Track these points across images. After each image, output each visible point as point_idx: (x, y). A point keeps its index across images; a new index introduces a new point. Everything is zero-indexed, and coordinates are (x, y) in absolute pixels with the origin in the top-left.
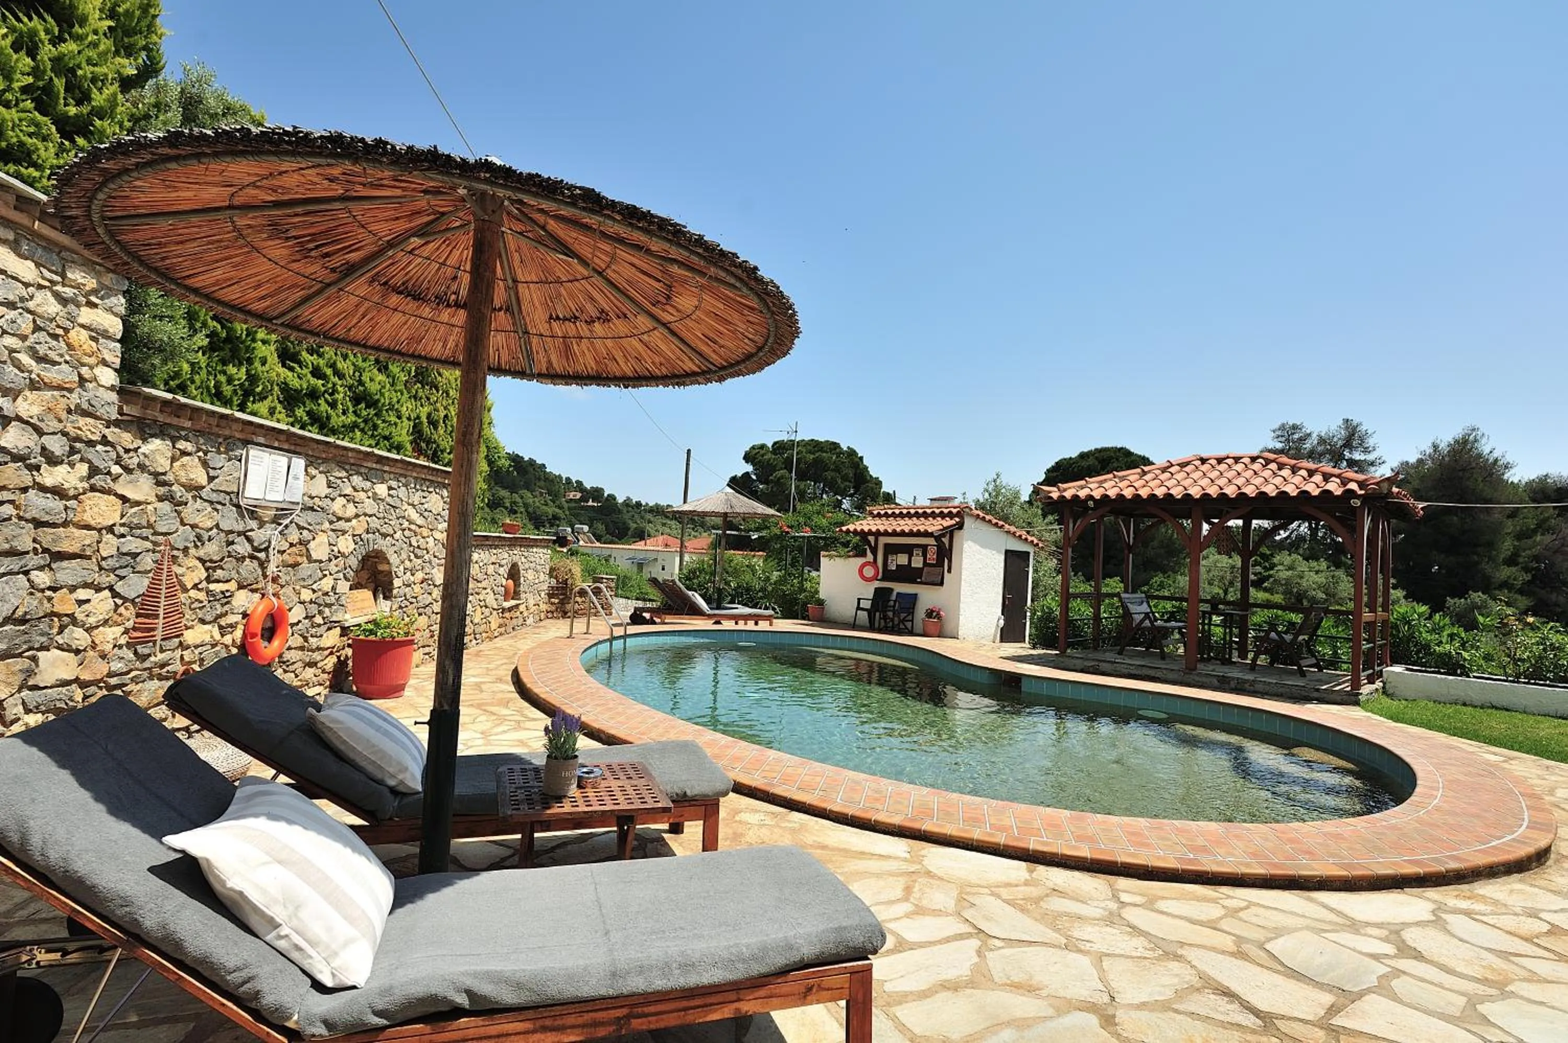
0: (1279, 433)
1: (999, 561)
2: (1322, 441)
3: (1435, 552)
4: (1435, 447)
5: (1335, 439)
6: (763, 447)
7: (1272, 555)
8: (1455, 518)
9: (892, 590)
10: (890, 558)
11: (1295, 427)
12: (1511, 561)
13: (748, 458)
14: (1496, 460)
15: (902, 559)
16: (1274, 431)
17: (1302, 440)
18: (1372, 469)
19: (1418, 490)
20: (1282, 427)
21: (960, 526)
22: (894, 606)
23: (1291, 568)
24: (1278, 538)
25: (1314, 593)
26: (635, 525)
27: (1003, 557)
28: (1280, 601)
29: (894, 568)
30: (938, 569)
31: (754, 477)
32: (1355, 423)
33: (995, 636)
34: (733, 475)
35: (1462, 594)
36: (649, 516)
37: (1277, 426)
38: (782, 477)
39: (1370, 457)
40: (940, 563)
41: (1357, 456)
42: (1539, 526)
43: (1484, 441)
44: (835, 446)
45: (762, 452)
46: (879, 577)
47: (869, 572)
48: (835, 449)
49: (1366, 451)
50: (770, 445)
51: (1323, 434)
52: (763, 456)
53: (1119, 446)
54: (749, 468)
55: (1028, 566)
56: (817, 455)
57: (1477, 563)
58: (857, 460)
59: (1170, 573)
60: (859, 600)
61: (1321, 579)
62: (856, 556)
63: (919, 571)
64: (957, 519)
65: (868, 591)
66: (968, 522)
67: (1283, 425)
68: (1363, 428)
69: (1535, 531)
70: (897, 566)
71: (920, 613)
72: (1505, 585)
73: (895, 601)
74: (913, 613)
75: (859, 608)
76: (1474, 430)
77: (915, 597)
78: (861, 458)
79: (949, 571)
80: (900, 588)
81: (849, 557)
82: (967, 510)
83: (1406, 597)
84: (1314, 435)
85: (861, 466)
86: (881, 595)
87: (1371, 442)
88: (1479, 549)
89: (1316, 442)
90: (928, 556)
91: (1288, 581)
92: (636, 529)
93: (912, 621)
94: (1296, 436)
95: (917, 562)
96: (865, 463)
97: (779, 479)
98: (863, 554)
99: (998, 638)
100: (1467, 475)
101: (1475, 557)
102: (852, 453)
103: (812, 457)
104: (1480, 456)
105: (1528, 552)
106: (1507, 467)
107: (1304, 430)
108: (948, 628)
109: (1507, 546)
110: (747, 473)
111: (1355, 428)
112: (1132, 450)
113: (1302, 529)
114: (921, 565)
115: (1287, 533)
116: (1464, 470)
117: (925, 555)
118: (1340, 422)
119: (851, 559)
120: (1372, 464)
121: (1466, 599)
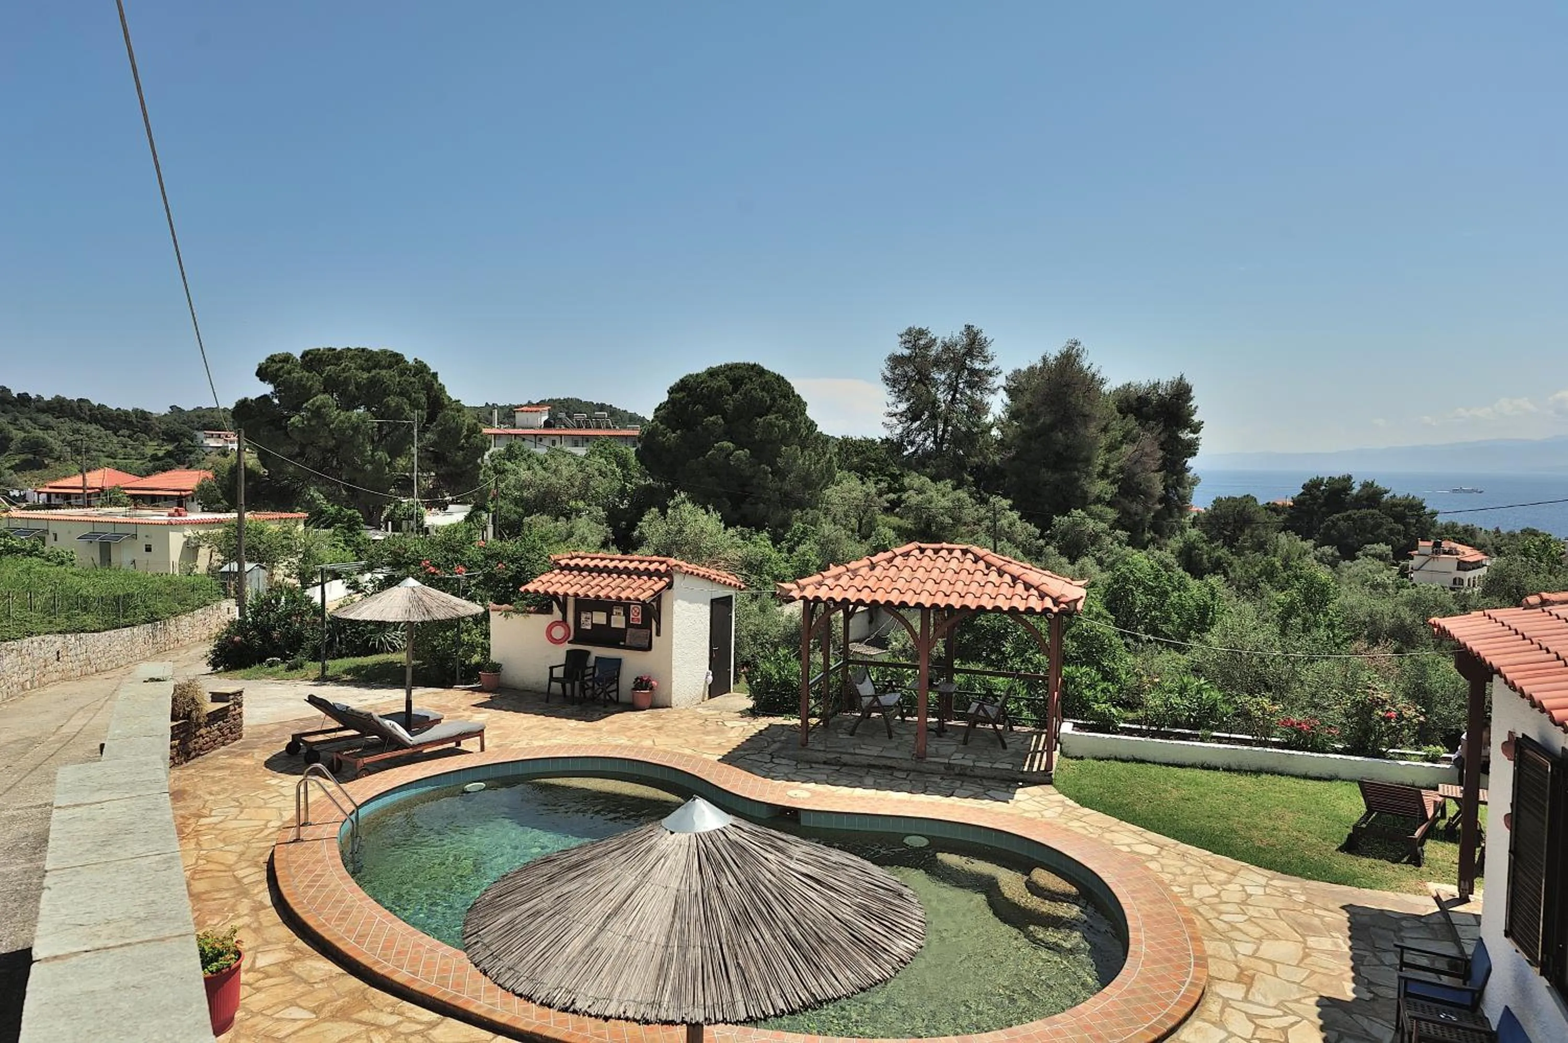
0: (906, 338)
1: (705, 611)
2: (946, 348)
3: (1044, 470)
4: (1044, 359)
5: (958, 347)
6: (287, 358)
7: (902, 475)
8: (1060, 434)
9: (588, 653)
10: (583, 616)
11: (922, 333)
12: (1103, 475)
13: (262, 374)
14: (1094, 375)
15: (600, 618)
16: (901, 336)
17: (928, 346)
18: (991, 379)
19: (1031, 405)
20: (909, 332)
21: (670, 586)
22: (593, 674)
23: (920, 491)
24: (905, 453)
25: (942, 518)
26: (22, 435)
27: (708, 608)
28: (910, 526)
29: (589, 627)
30: (645, 632)
31: (276, 401)
32: (975, 329)
33: (704, 695)
34: (241, 397)
35: (1065, 512)
36: (44, 418)
37: (904, 330)
38: (324, 405)
39: (989, 367)
40: (646, 625)
41: (978, 365)
42: (1124, 437)
43: (1084, 355)
44: (397, 358)
45: (288, 367)
46: (571, 638)
47: (559, 632)
48: (397, 363)
49: (986, 360)
50: (297, 355)
51: (947, 340)
52: (289, 373)
53: (752, 362)
54: (267, 389)
55: (731, 612)
56: (373, 372)
57: (1077, 479)
58: (429, 378)
59: (808, 509)
60: (551, 668)
61: (945, 503)
62: (538, 612)
63: (621, 633)
64: (667, 580)
65: (559, 654)
66: (677, 579)
67: (910, 330)
68: (983, 335)
69: (1121, 443)
70: (593, 625)
71: (627, 680)
72: (1099, 500)
73: (594, 668)
74: (618, 680)
75: (552, 678)
76: (1076, 344)
77: (618, 662)
78: (435, 375)
79: (658, 634)
80: (597, 652)
81: (530, 612)
82: (677, 568)
83: (1020, 518)
84: (939, 341)
85: (436, 386)
86: (575, 660)
87: (989, 351)
88: (1079, 465)
89: (940, 349)
90: (632, 616)
91: (919, 508)
92: (24, 440)
93: (617, 690)
94: (922, 342)
95: (618, 622)
96: (440, 380)
97: (319, 408)
98: (548, 610)
99: (707, 695)
100: (1070, 391)
101: (1076, 473)
102: (421, 369)
103: (366, 375)
104: (1081, 369)
105: (1116, 464)
106: (1102, 382)
107: (930, 335)
108: (660, 697)
109: (1100, 460)
110: (265, 398)
111: (976, 334)
112: (766, 368)
113: (928, 443)
114: (622, 625)
115: (914, 449)
116: (1067, 385)
117: (627, 614)
118: (963, 329)
119: (532, 616)
120: (990, 374)
121: (1069, 516)
